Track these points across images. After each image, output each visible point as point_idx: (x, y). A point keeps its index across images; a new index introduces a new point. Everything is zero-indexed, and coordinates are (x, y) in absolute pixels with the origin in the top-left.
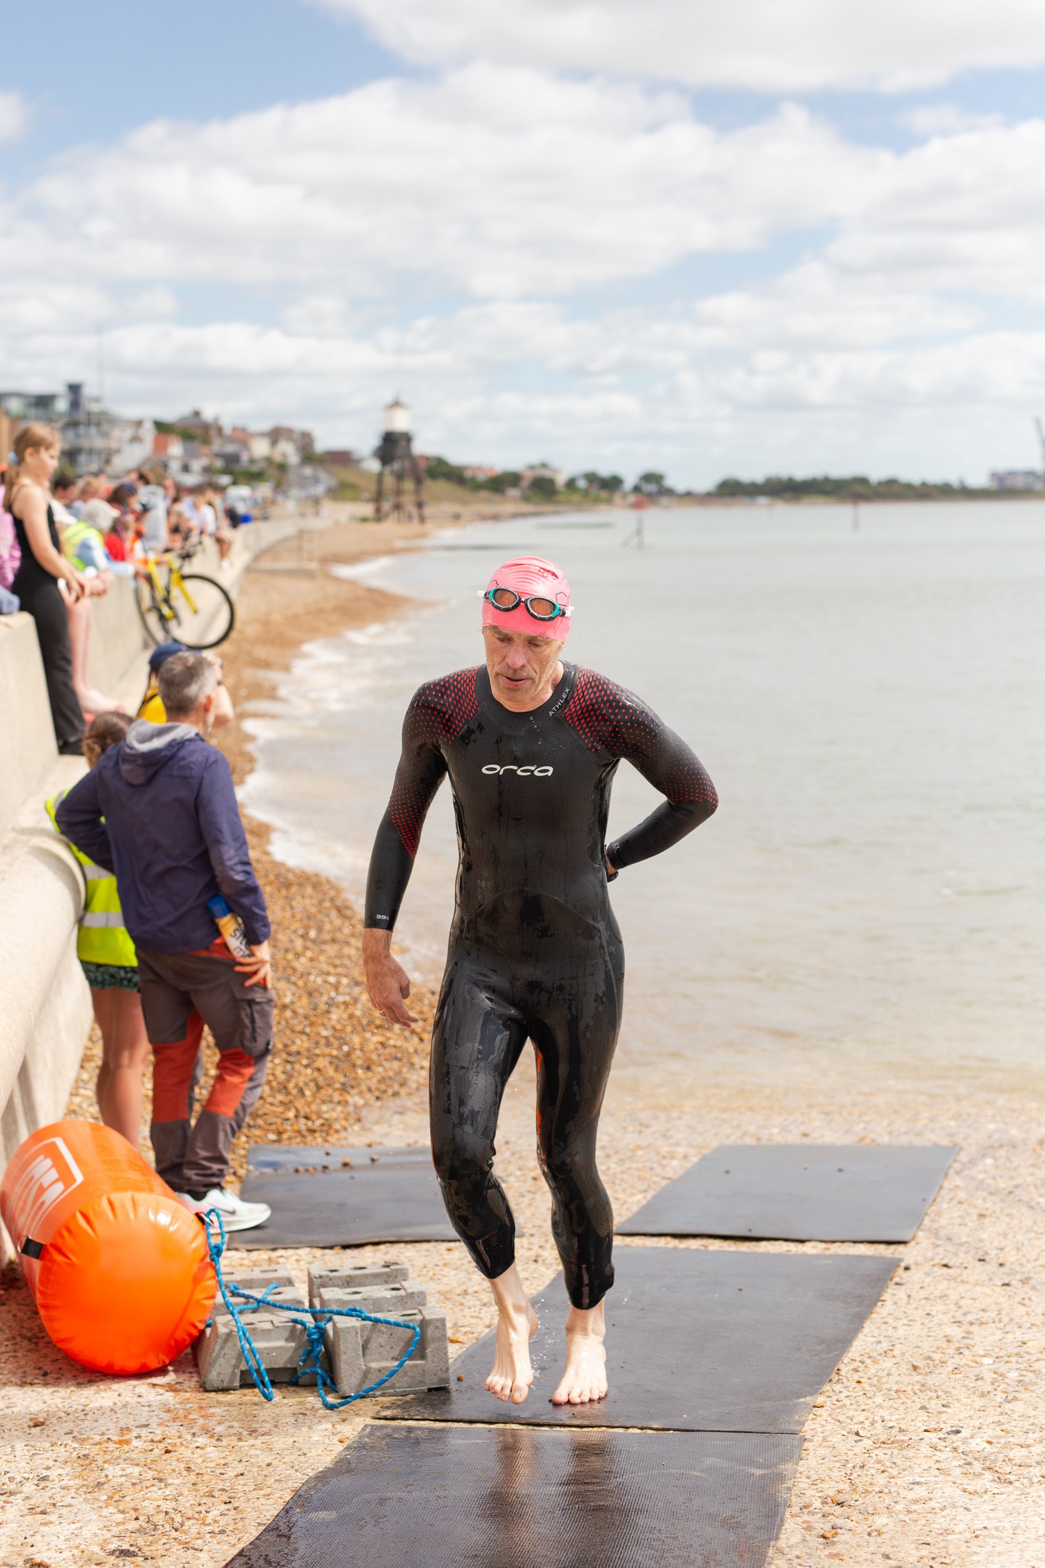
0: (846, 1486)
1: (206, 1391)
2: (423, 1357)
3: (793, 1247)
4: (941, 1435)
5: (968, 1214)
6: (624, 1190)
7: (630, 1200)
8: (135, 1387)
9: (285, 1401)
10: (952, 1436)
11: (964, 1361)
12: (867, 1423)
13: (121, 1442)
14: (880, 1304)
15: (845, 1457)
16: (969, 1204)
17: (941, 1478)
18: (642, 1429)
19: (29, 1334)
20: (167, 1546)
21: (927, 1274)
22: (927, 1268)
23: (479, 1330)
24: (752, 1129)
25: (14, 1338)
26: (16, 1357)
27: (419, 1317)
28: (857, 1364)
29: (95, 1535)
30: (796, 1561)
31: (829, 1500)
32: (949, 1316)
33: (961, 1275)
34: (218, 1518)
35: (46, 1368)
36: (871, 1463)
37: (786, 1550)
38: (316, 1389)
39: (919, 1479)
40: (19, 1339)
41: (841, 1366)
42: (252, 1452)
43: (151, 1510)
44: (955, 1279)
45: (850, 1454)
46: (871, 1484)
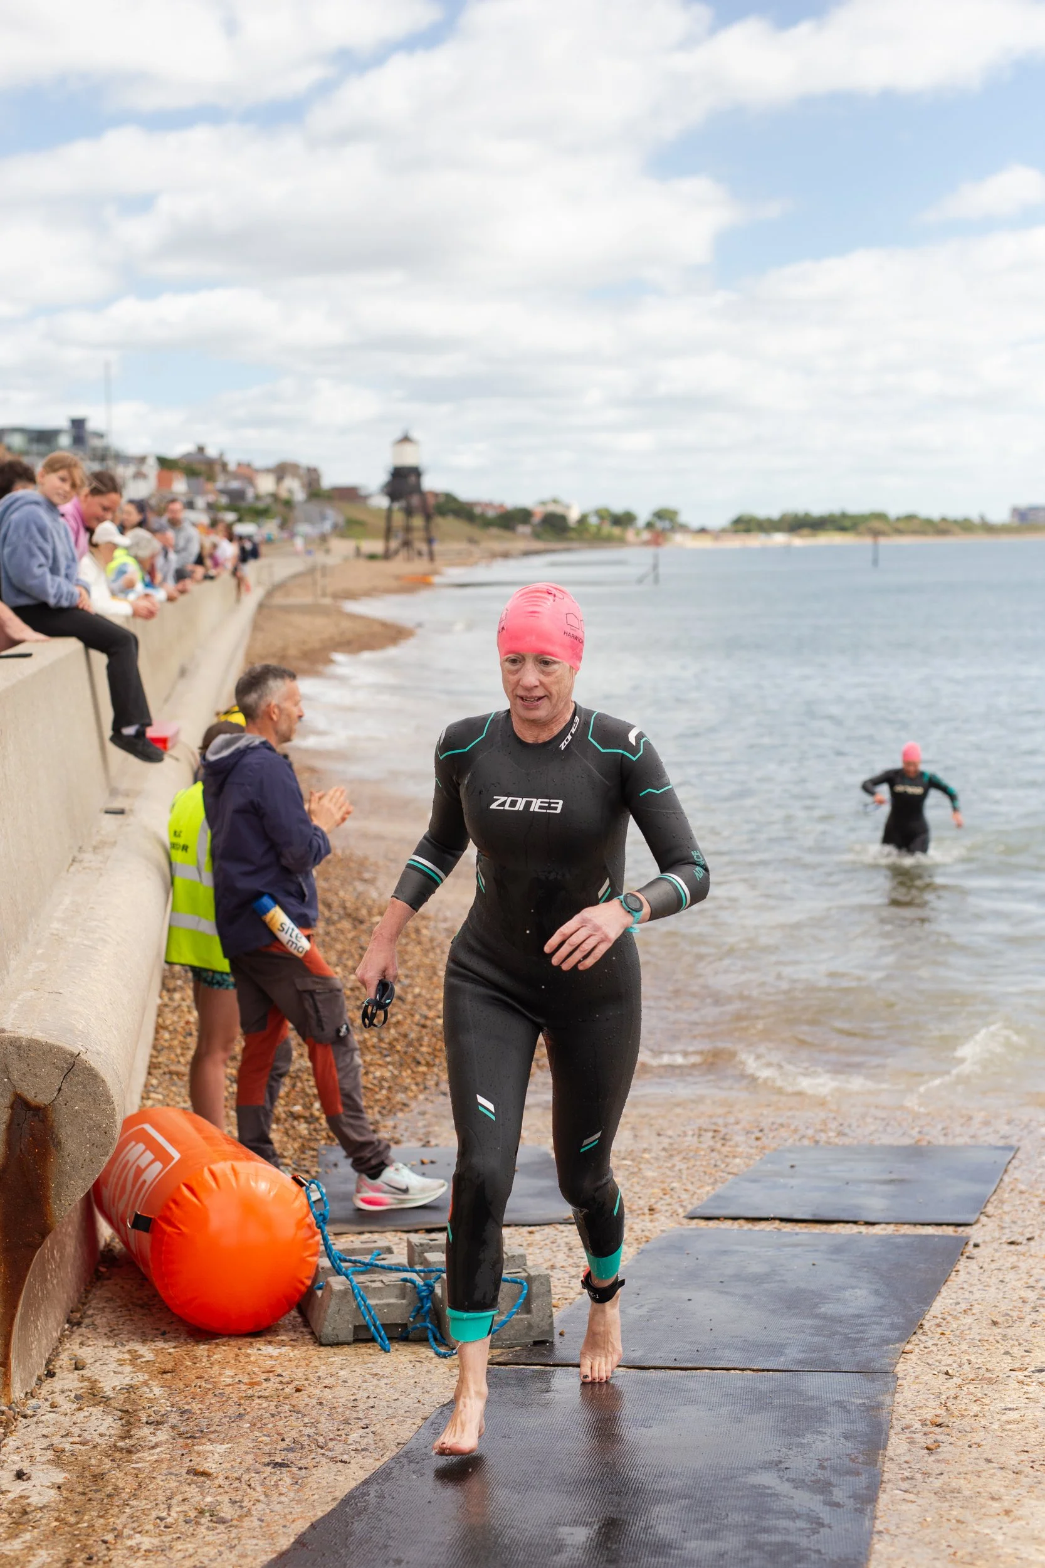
0: (942, 1412)
1: (322, 1345)
2: (529, 1311)
3: (863, 1229)
4: (1026, 1373)
5: (1030, 1202)
6: (692, 1183)
7: (698, 1191)
8: (251, 1343)
9: (398, 1353)
10: (1037, 1374)
11: (1041, 1318)
12: (955, 1366)
13: (252, 1384)
14: (954, 1273)
15: (938, 1390)
16: (1030, 1194)
17: (1032, 1404)
18: (743, 1370)
19: (140, 1302)
20: (317, 1460)
21: (996, 1251)
22: (995, 1245)
23: (572, 1297)
24: (810, 1132)
25: (126, 1305)
26: (132, 1320)
27: (524, 1274)
28: (938, 1321)
29: (247, 1453)
30: (906, 1466)
31: (928, 1422)
32: (1022, 1282)
33: (1029, 1251)
34: (359, 1440)
35: (163, 1329)
36: (962, 1394)
37: (895, 1458)
38: (425, 1343)
39: (1010, 1406)
40: (130, 1306)
41: (924, 1322)
42: (378, 1390)
43: (294, 1434)
44: (1024, 1255)
45: (943, 1388)
46: (966, 1410)
